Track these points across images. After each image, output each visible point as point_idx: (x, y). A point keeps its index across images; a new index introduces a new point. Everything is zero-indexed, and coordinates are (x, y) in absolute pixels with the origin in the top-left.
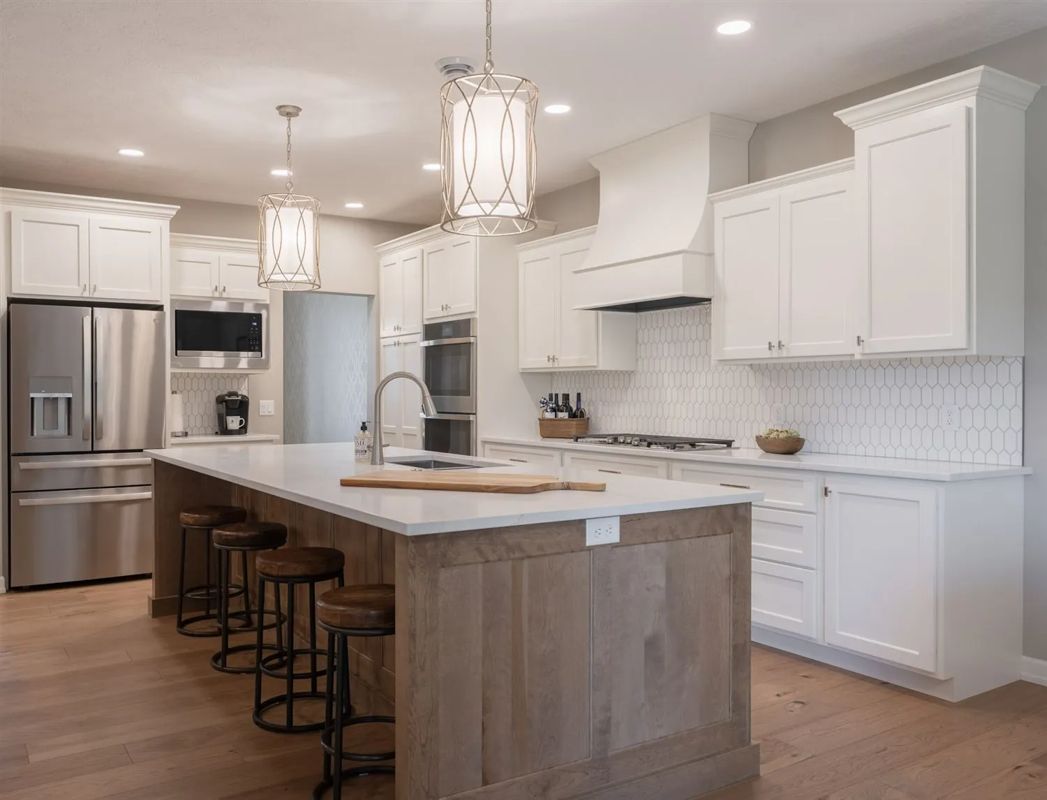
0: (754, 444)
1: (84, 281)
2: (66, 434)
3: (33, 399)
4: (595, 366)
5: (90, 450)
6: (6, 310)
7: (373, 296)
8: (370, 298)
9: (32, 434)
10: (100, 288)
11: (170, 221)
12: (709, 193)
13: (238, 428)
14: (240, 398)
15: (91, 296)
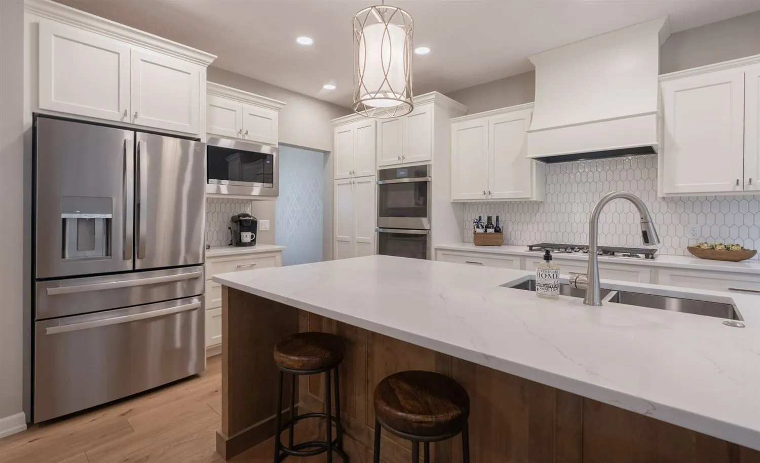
0: (687, 252)
1: (124, 106)
2: (104, 254)
3: (64, 220)
4: (529, 198)
5: (131, 269)
6: (31, 125)
7: (329, 152)
8: (326, 153)
9: (63, 256)
10: (140, 116)
11: (207, 68)
12: (659, 74)
13: (249, 241)
14: (252, 218)
15: (131, 123)
